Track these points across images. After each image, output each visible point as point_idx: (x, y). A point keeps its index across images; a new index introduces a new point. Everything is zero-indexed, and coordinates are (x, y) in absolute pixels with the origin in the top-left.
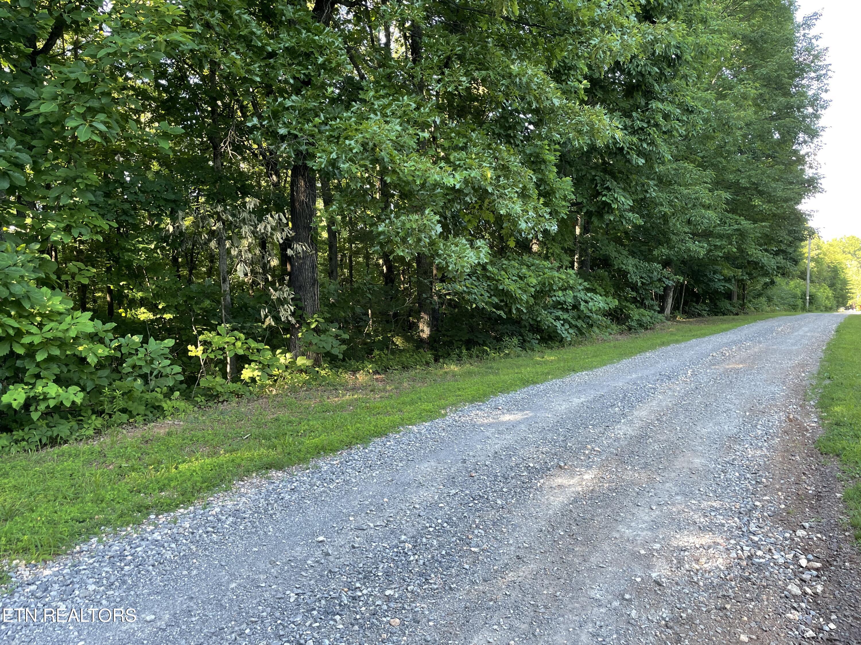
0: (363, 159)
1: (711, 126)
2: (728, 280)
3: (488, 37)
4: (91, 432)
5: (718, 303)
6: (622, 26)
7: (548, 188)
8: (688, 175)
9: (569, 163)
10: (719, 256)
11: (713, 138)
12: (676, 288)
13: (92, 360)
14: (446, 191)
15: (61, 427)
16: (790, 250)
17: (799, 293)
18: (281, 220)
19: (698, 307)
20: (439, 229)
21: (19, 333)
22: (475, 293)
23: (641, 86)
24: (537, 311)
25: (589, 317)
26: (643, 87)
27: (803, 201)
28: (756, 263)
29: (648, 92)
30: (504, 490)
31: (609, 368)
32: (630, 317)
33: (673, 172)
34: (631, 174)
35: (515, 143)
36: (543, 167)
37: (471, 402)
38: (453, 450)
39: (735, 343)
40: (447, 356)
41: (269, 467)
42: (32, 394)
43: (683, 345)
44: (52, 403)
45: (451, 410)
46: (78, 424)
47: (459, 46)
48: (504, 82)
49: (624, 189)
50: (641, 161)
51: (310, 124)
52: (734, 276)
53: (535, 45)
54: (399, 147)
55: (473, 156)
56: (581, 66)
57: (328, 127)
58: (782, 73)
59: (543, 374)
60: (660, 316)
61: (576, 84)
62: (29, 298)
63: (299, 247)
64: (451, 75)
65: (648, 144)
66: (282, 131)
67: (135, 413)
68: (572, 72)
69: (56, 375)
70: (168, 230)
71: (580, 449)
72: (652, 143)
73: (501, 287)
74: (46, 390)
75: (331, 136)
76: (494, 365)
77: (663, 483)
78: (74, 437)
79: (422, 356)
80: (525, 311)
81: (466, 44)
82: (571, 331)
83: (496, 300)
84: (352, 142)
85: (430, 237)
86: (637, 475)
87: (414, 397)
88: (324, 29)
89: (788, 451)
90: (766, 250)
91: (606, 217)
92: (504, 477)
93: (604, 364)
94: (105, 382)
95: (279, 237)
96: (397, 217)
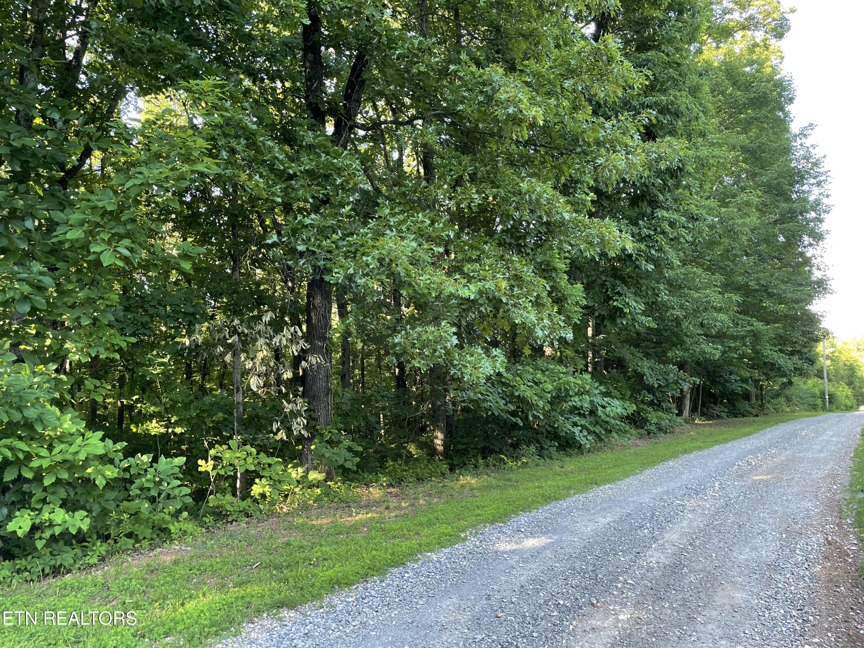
0: (379, 274)
1: (716, 232)
2: (745, 381)
3: (497, 156)
4: (95, 560)
5: (737, 404)
6: (626, 146)
7: (560, 295)
8: (698, 280)
9: (579, 269)
10: (733, 357)
11: (720, 244)
12: (692, 390)
13: (100, 482)
14: (460, 301)
15: (65, 555)
16: (805, 350)
17: (817, 391)
18: (296, 332)
19: (717, 408)
20: (455, 341)
21: (29, 457)
22: (490, 401)
23: (645, 196)
24: (554, 416)
25: (607, 422)
26: (648, 197)
27: (814, 301)
28: (773, 365)
29: (653, 201)
30: (535, 635)
31: (632, 481)
32: (647, 420)
33: (682, 277)
34: (641, 279)
35: (526, 252)
36: (554, 275)
37: (492, 522)
38: (476, 583)
39: (759, 449)
40: (463, 465)
41: (280, 605)
42: (38, 521)
43: (706, 452)
44: (57, 531)
45: (471, 533)
46: (83, 551)
47: (471, 166)
48: (514, 199)
49: (636, 294)
50: (651, 267)
51: (328, 241)
52: (751, 377)
53: (542, 163)
54: (414, 262)
55: (487, 268)
56: (587, 179)
57: (345, 243)
58: (782, 180)
59: (565, 488)
60: (679, 419)
61: (584, 196)
62: (41, 421)
63: (313, 359)
64: (463, 193)
65: (656, 251)
66: (301, 248)
67: (141, 537)
68: (579, 185)
69: (62, 499)
70: (185, 344)
71: (611, 581)
72: (660, 250)
73: (517, 394)
74: (52, 516)
75: (349, 251)
76: (513, 476)
77: (705, 624)
78: (77, 566)
79: (437, 467)
80: (542, 417)
81: (477, 164)
82: (589, 438)
83: (512, 407)
84: (369, 258)
85: (445, 347)
86: (675, 614)
87: (431, 516)
88: (343, 153)
89: (831, 581)
90: (781, 351)
91: (619, 321)
92: (532, 617)
93: (626, 475)
94: (111, 506)
95: (294, 350)
96: (413, 328)
